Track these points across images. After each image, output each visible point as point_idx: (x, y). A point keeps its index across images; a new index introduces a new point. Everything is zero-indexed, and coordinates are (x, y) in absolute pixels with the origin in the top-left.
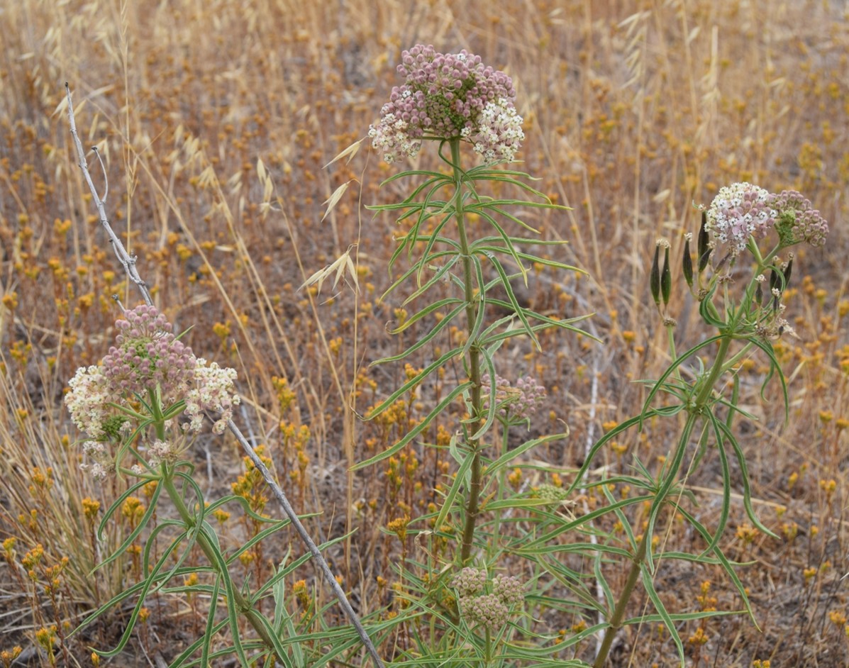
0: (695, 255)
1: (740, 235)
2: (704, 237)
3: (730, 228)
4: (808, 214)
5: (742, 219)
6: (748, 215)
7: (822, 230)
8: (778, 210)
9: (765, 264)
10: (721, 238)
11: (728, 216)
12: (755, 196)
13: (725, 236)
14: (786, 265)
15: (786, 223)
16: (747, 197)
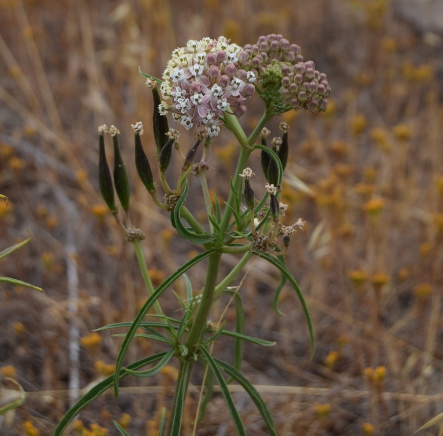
0: (152, 150)
1: (210, 117)
2: (160, 124)
3: (194, 107)
4: (299, 70)
5: (209, 93)
6: (216, 87)
7: (320, 89)
8: (258, 69)
9: (251, 143)
10: (183, 123)
11: (189, 92)
12: (221, 57)
13: (189, 119)
14: (278, 141)
15: (270, 84)
16: (211, 60)
